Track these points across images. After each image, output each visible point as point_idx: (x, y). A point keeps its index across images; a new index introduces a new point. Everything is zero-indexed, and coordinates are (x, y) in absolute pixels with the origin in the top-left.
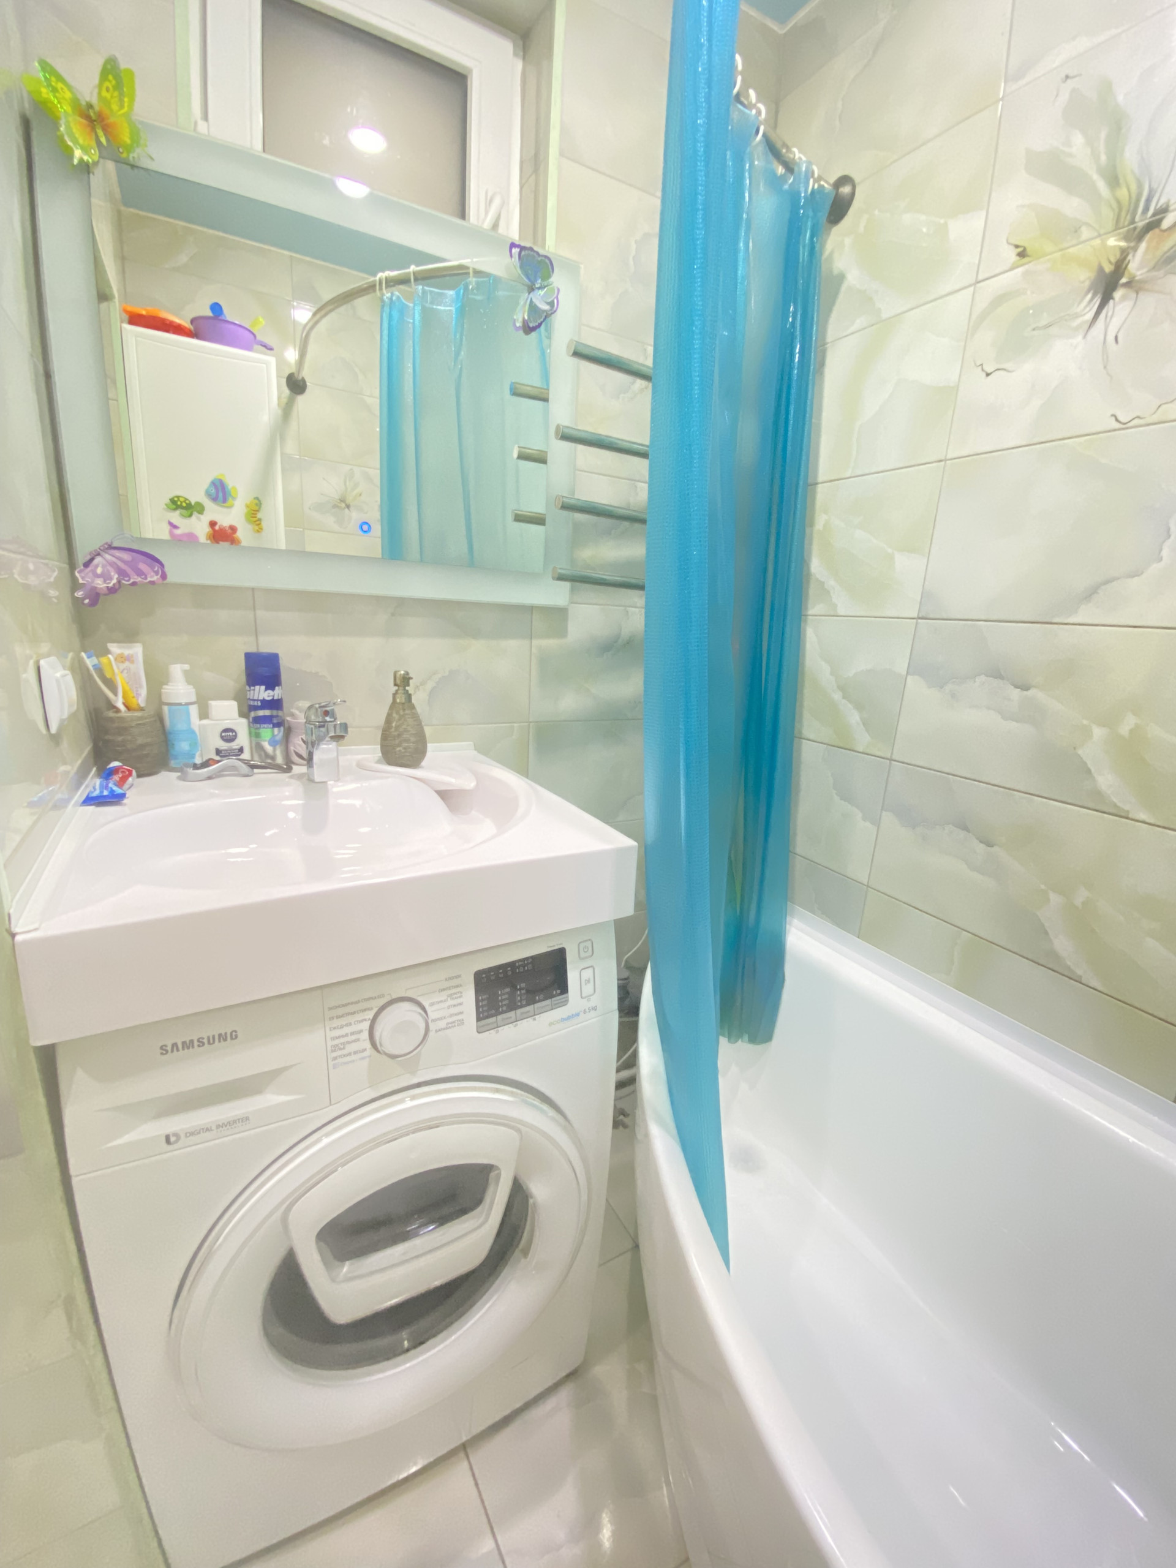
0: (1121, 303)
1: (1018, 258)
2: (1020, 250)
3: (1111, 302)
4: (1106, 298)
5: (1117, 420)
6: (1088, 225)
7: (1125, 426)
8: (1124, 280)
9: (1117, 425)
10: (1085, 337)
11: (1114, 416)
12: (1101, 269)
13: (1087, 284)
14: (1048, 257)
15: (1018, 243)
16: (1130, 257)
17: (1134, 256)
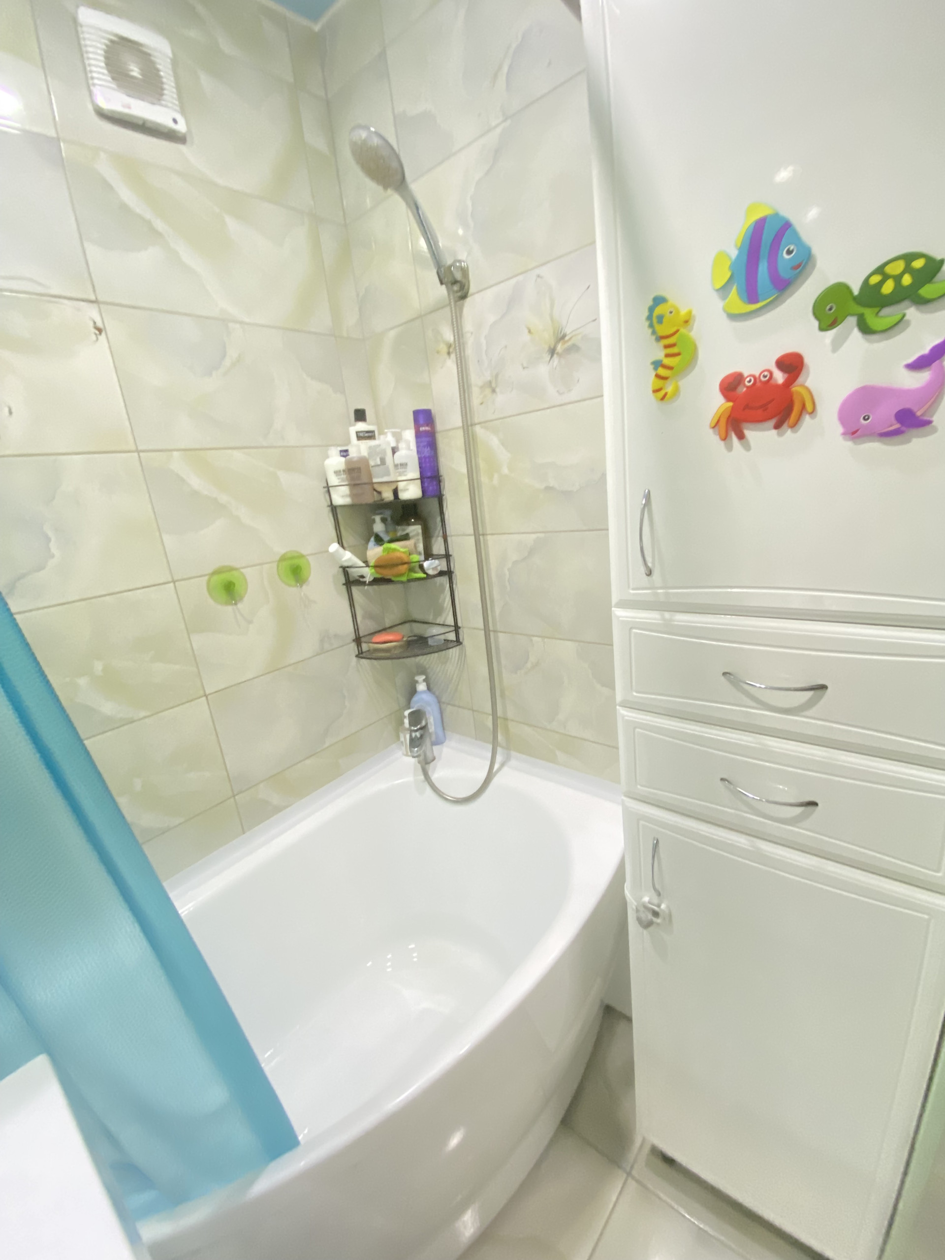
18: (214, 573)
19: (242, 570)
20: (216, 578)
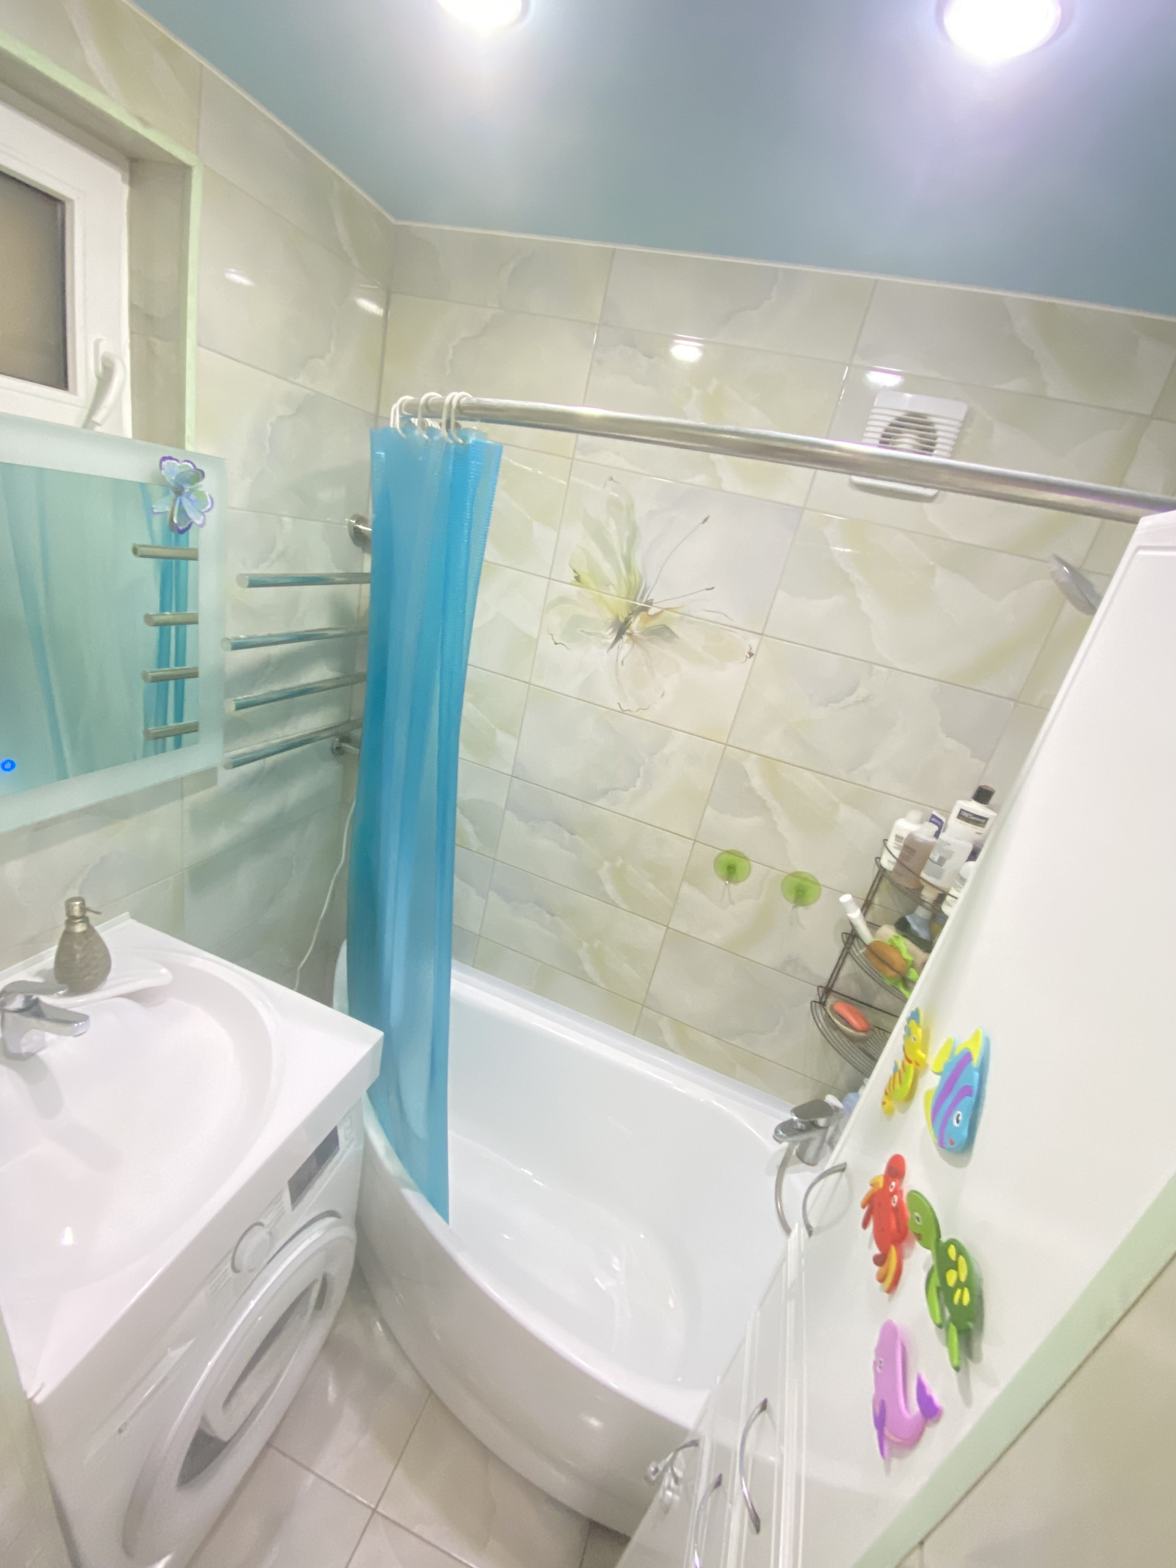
0: (625, 645)
1: (575, 580)
2: (576, 575)
3: (621, 640)
4: (619, 637)
5: (620, 707)
6: (613, 585)
7: (623, 712)
8: (628, 631)
9: (619, 709)
10: (608, 652)
11: (619, 704)
12: (617, 618)
13: (610, 621)
14: (591, 591)
15: (577, 570)
16: (632, 620)
17: (634, 620)
18: (728, 852)
19: (751, 862)
20: (726, 855)
